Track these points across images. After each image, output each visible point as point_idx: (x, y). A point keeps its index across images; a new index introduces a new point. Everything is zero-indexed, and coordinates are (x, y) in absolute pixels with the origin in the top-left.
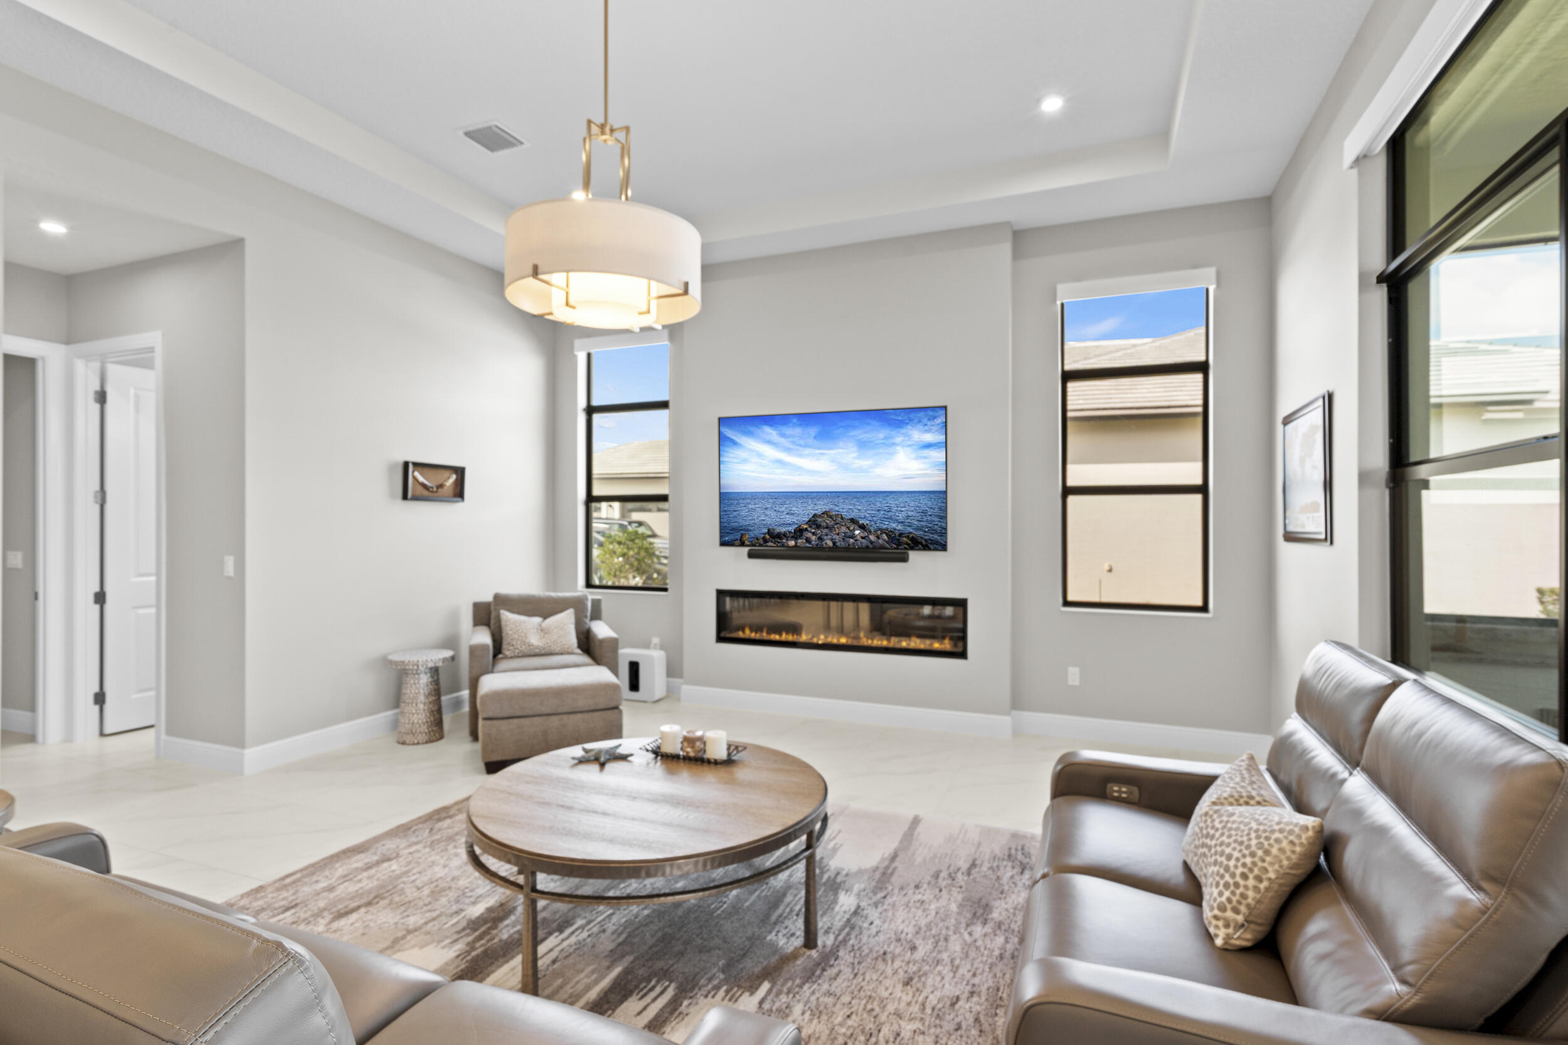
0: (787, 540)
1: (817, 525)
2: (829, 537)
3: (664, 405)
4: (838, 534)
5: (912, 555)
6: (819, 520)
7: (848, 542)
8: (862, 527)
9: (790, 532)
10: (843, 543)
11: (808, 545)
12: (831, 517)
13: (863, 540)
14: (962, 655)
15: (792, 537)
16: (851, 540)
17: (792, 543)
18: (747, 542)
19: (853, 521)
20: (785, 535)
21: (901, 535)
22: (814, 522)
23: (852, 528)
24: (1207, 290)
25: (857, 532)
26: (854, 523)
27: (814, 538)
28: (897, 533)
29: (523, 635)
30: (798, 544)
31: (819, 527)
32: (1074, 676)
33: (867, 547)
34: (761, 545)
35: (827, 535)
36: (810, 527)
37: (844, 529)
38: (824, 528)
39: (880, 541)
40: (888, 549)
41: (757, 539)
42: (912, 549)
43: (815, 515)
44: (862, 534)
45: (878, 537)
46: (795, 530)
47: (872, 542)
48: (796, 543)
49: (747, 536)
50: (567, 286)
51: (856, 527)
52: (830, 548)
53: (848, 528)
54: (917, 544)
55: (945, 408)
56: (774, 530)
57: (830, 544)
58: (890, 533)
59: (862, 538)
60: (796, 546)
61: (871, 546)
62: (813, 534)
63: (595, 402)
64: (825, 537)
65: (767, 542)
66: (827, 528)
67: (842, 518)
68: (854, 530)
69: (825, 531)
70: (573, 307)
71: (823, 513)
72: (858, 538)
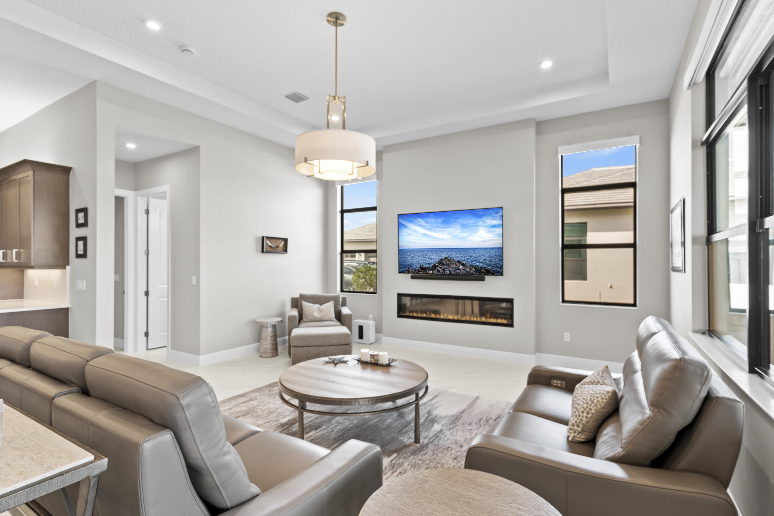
0: (429, 271)
1: (442, 263)
2: (448, 269)
3: (374, 209)
4: (452, 268)
5: (487, 277)
6: (443, 261)
7: (456, 272)
8: (463, 265)
9: (430, 267)
10: (454, 272)
11: (438, 273)
12: (449, 260)
13: (464, 271)
14: (511, 325)
15: (431, 269)
16: (458, 271)
17: (431, 272)
18: (411, 272)
19: (459, 262)
20: (428, 268)
21: (481, 268)
22: (441, 262)
23: (458, 265)
24: (636, 146)
25: (461, 267)
26: (459, 263)
27: (441, 270)
28: (479, 267)
29: (311, 312)
30: (434, 273)
31: (443, 264)
32: (567, 337)
33: (465, 274)
34: (417, 273)
35: (447, 268)
36: (439, 265)
37: (454, 266)
39: (472, 271)
40: (475, 275)
41: (415, 270)
42: (486, 275)
43: (441, 259)
44: (463, 268)
45: (470, 269)
46: (432, 266)
47: (467, 272)
48: (433, 272)
49: (411, 269)
50: (319, 165)
51: (460, 265)
52: (448, 275)
53: (457, 265)
54: (489, 272)
55: (502, 208)
56: (423, 266)
57: (448, 272)
58: (476, 267)
59: (463, 270)
60: (433, 273)
61: (467, 274)
62: (441, 268)
63: (345, 208)
64: (446, 269)
65: (420, 272)
66: (447, 265)
67: (454, 261)
68: (459, 266)
69: (446, 266)
70: (322, 173)
71: (445, 258)
72: (461, 270)
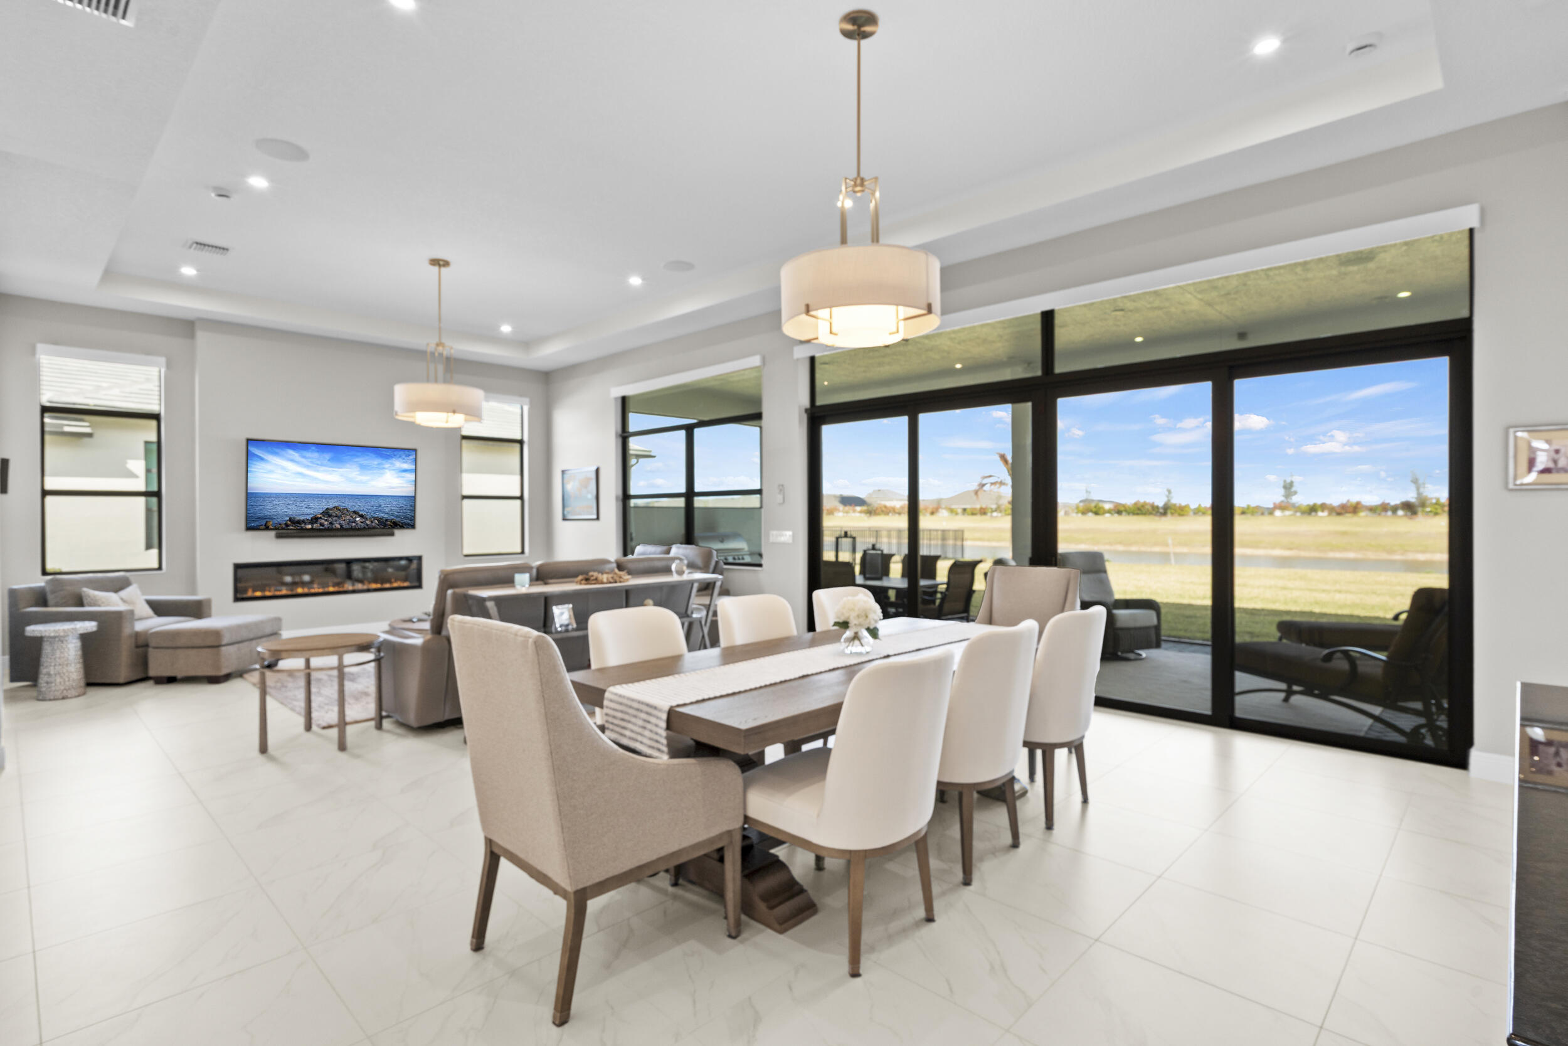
0: (305, 524)
1: (329, 515)
2: (338, 522)
4: (344, 520)
5: (397, 532)
6: (331, 512)
7: (351, 526)
8: (361, 516)
9: (307, 520)
10: (347, 527)
11: (321, 527)
12: (339, 510)
13: (362, 524)
14: (420, 586)
15: (309, 523)
16: (354, 524)
17: (309, 526)
18: (271, 527)
19: (355, 512)
20: (303, 521)
21: (387, 520)
22: (327, 513)
23: (354, 517)
25: (358, 519)
26: (355, 514)
27: (326, 523)
30: (314, 528)
31: (330, 516)
33: (364, 527)
34: (283, 529)
35: (336, 521)
36: (324, 516)
37: (348, 517)
39: (373, 524)
40: (377, 528)
41: (280, 526)
42: (394, 528)
43: (327, 509)
44: (361, 520)
45: (372, 522)
46: (311, 518)
47: (367, 525)
48: (312, 527)
49: (271, 523)
51: (357, 516)
52: (337, 529)
53: (351, 517)
54: (397, 526)
55: (415, 450)
57: (339, 526)
58: (379, 519)
59: (361, 522)
60: (312, 529)
61: (367, 527)
62: (326, 520)
64: (335, 523)
65: (289, 527)
66: (336, 516)
67: (347, 511)
68: (356, 518)
69: (335, 518)
71: (334, 508)
72: (359, 522)
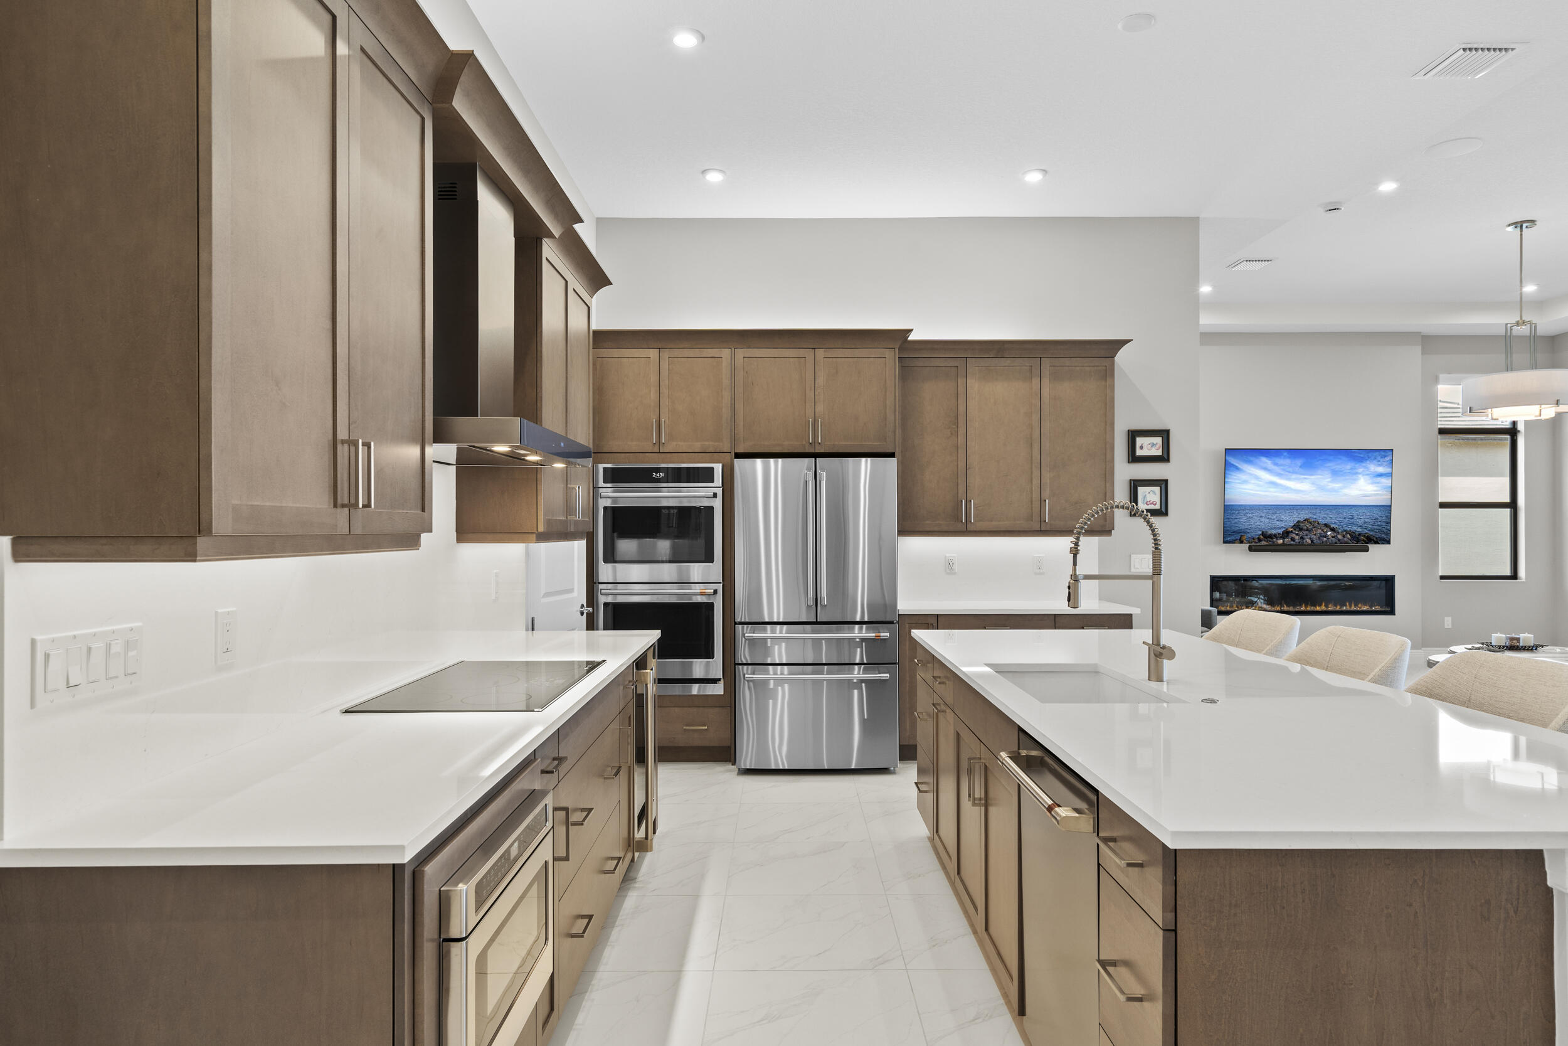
0: (1277, 539)
1: (1300, 528)
2: (1309, 537)
4: (1315, 535)
5: (1370, 547)
6: (1302, 525)
7: (1322, 540)
8: (1333, 530)
9: (1279, 534)
10: (1318, 541)
11: (1292, 542)
12: (1310, 523)
13: (1333, 539)
14: (1391, 612)
15: (1281, 537)
16: (1325, 539)
17: (1280, 541)
18: (1245, 541)
19: (1326, 525)
20: (1275, 535)
21: (1359, 535)
22: (1297, 526)
23: (1325, 530)
25: (1329, 533)
26: (1327, 527)
27: (1297, 537)
28: (1357, 533)
30: (1285, 542)
31: (1301, 529)
32: (1448, 622)
33: (1336, 543)
34: (1255, 543)
35: (1307, 535)
36: (1295, 530)
37: (1319, 531)
38: (1305, 530)
39: (1345, 539)
40: (1351, 543)
41: (1253, 539)
42: (1369, 543)
43: (1298, 522)
44: (1332, 535)
45: (1344, 537)
46: (1283, 532)
47: (1339, 540)
48: (1283, 541)
49: (1245, 537)
51: (1328, 529)
52: (1308, 545)
53: (1323, 530)
54: (1371, 540)
55: (1392, 450)
56: (1267, 532)
58: (1352, 534)
59: (1333, 537)
60: (1283, 543)
61: (1338, 542)
62: (1297, 534)
64: (1306, 537)
65: (1262, 540)
66: (1307, 530)
67: (1318, 524)
68: (1327, 532)
69: (1306, 532)
71: (1305, 520)
72: (1330, 537)
